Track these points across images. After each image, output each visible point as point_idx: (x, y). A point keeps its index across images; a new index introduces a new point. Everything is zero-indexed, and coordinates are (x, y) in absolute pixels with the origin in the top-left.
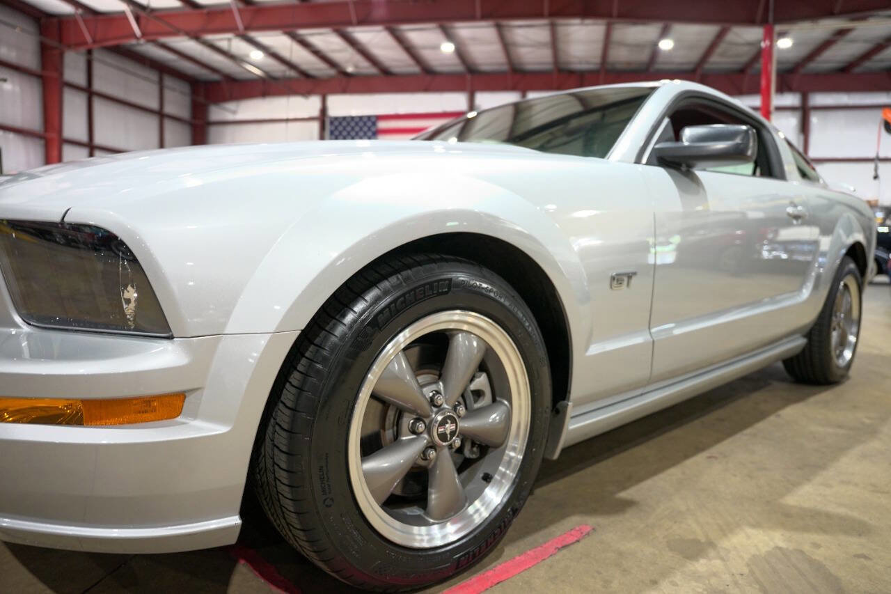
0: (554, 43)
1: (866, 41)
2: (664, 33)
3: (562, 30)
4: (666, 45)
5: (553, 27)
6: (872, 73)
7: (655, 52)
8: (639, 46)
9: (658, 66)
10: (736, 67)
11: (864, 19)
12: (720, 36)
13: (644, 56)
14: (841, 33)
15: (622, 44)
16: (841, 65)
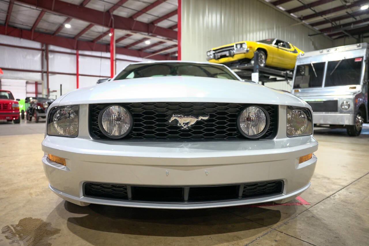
1: (134, 40)
2: (67, 21)
3: (16, 7)
4: (68, 26)
6: (132, 50)
7: (62, 28)
8: (53, 24)
10: (91, 39)
11: (136, 33)
12: (89, 27)
14: (128, 35)
15: (46, 21)
16: (125, 45)
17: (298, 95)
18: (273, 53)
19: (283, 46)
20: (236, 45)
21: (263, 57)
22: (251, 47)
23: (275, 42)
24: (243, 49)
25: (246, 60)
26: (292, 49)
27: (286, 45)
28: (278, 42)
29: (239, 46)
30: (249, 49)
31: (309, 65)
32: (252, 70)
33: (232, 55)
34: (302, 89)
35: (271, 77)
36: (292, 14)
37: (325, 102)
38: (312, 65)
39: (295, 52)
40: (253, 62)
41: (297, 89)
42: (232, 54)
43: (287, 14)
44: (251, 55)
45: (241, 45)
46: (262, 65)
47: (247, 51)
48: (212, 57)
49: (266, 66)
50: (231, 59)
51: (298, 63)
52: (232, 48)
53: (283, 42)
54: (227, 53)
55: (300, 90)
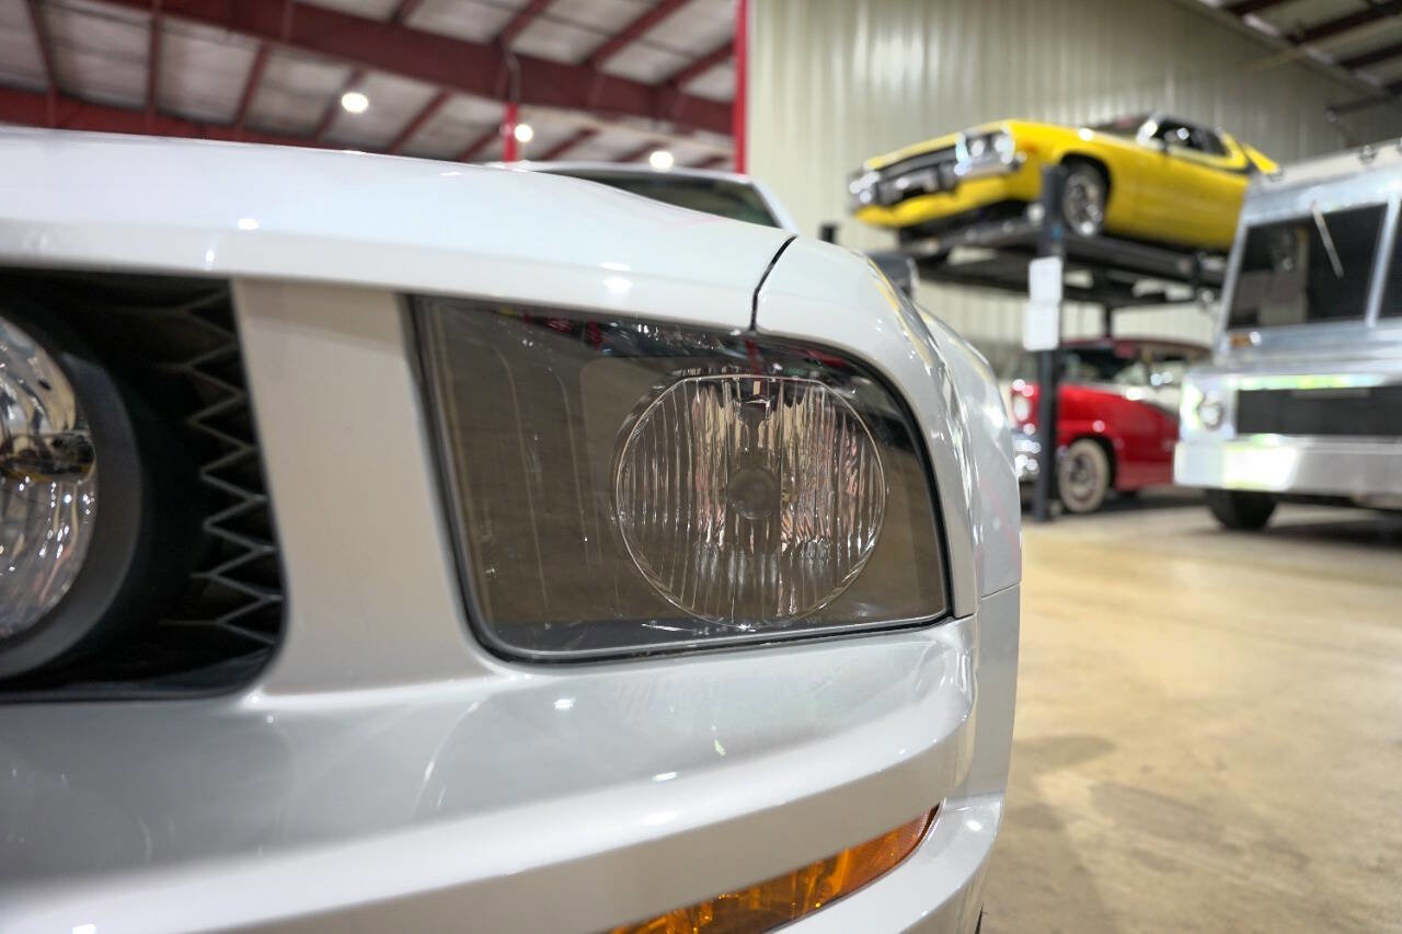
0: (154, 60)
2: (353, 83)
3: (172, 42)
4: (354, 103)
5: (156, 34)
7: (333, 109)
8: (306, 97)
9: (331, 134)
12: (433, 106)
13: (311, 114)
14: (585, 134)
15: (281, 88)
17: (1249, 357)
18: (1142, 174)
19: (1190, 144)
20: (969, 142)
21: (1093, 192)
22: (1031, 150)
23: (1150, 127)
24: (998, 156)
25: (1011, 207)
26: (1237, 159)
27: (1204, 143)
28: (1165, 129)
29: (978, 147)
30: (1022, 158)
31: (1307, 223)
32: (1030, 249)
33: (947, 187)
34: (1269, 334)
35: (1146, 286)
36: (1253, 21)
37: (1375, 392)
38: (1320, 223)
39: (1250, 170)
40: (1036, 213)
41: (1240, 334)
42: (949, 182)
43: (1231, 20)
44: (1030, 184)
45: (989, 139)
46: (1087, 229)
47: (1015, 166)
48: (867, 197)
49: (1105, 232)
50: (945, 205)
51: (1251, 216)
52: (947, 156)
53: (1191, 130)
54: (927, 179)
55: (1255, 337)
